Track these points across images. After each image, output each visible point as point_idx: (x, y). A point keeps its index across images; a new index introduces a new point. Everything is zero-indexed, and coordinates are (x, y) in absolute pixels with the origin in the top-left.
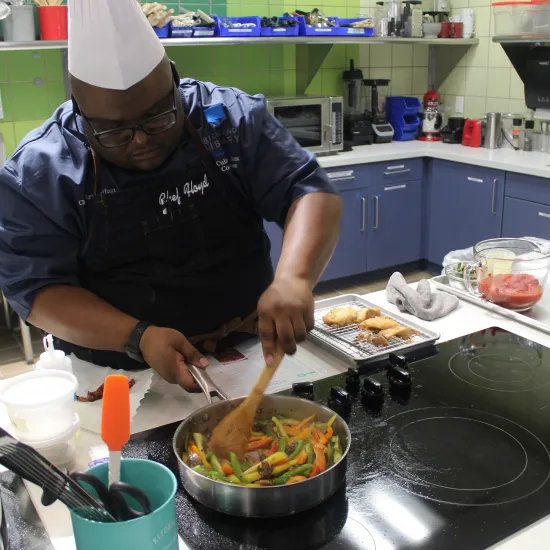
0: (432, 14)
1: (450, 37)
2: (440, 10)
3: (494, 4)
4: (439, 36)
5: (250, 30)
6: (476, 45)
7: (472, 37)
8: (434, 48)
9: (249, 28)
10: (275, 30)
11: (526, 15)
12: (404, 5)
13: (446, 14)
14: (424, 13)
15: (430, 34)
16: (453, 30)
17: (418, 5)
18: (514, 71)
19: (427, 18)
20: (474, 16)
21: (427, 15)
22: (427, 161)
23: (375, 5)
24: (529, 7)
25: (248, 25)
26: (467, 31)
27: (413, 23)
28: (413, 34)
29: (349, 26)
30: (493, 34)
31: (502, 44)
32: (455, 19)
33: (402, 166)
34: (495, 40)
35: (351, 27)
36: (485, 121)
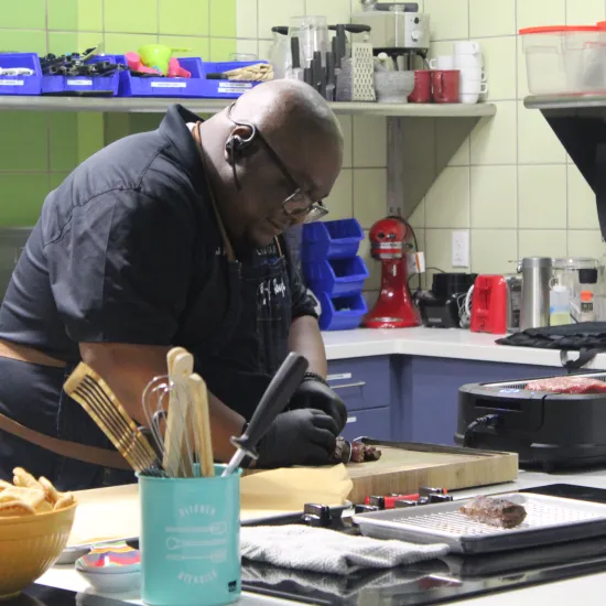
0: (393, 52)
1: (431, 100)
2: (408, 44)
3: (522, 32)
4: (411, 100)
5: (21, 83)
6: (491, 117)
7: (480, 101)
8: (396, 123)
9: (20, 77)
10: (71, 82)
11: (589, 51)
12: (333, 34)
13: (422, 53)
14: (376, 52)
15: (391, 95)
16: (439, 86)
17: (364, 35)
18: (574, 169)
19: (382, 62)
20: (481, 57)
21: (383, 56)
22: (399, 362)
23: (271, 34)
24: (594, 36)
25: (17, 71)
26: (469, 90)
27: (354, 70)
28: (355, 95)
29: (219, 78)
30: (524, 93)
31: (544, 112)
32: (441, 62)
33: (348, 376)
34: (530, 103)
35: (226, 79)
36: (519, 277)
